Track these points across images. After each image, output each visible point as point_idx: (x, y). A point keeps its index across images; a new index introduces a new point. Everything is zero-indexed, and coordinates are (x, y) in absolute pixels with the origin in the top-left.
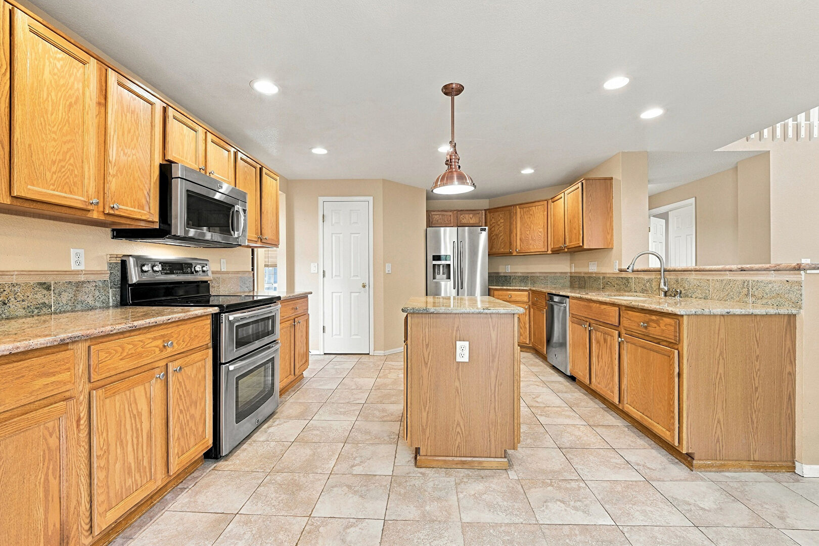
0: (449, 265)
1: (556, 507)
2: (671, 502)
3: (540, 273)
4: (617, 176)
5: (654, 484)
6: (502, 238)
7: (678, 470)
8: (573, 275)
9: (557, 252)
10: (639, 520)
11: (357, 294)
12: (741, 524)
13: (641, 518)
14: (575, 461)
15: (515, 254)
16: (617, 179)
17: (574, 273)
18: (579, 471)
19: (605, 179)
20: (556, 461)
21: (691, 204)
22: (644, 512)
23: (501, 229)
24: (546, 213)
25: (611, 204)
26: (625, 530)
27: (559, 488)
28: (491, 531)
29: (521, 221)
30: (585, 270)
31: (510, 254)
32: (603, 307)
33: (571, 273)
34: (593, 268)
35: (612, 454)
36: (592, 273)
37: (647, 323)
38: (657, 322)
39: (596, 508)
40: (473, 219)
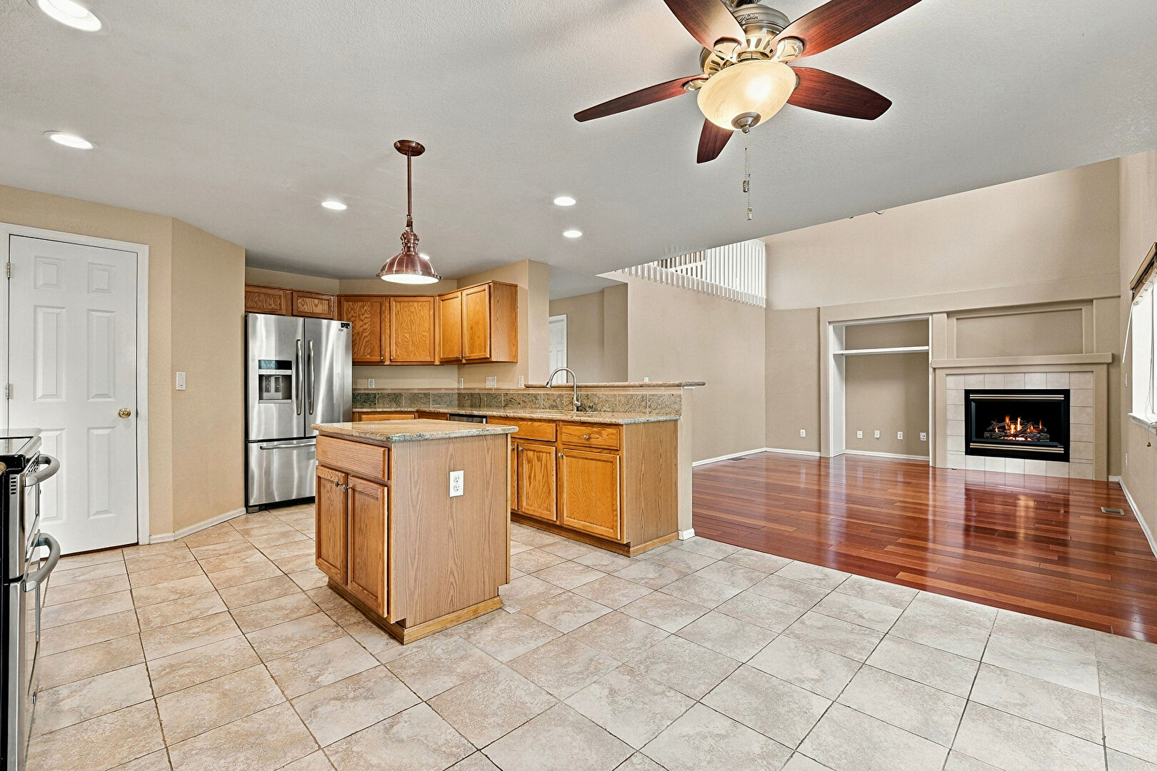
0: (290, 377)
1: (565, 617)
2: (634, 582)
3: (418, 389)
4: (523, 284)
5: (615, 574)
6: (366, 339)
7: (621, 561)
8: (463, 392)
9: (446, 362)
10: (625, 601)
11: (106, 432)
12: (675, 579)
13: (625, 599)
14: (550, 579)
15: (387, 362)
16: (523, 288)
17: (464, 389)
18: (560, 585)
19: (511, 285)
20: (537, 586)
21: (563, 320)
22: (623, 595)
23: (365, 327)
24: (432, 312)
25: (516, 313)
26: (622, 610)
27: (556, 604)
28: (536, 656)
29: (397, 319)
30: (481, 386)
31: (381, 363)
32: (537, 424)
33: (458, 389)
34: (491, 384)
35: (571, 565)
36: (491, 389)
37: (590, 435)
38: (599, 433)
39: (593, 606)
40: (320, 306)
